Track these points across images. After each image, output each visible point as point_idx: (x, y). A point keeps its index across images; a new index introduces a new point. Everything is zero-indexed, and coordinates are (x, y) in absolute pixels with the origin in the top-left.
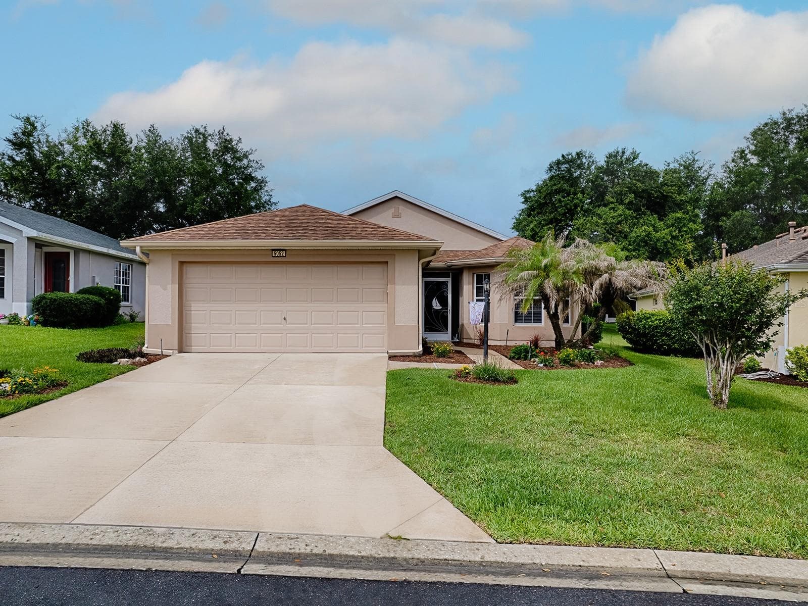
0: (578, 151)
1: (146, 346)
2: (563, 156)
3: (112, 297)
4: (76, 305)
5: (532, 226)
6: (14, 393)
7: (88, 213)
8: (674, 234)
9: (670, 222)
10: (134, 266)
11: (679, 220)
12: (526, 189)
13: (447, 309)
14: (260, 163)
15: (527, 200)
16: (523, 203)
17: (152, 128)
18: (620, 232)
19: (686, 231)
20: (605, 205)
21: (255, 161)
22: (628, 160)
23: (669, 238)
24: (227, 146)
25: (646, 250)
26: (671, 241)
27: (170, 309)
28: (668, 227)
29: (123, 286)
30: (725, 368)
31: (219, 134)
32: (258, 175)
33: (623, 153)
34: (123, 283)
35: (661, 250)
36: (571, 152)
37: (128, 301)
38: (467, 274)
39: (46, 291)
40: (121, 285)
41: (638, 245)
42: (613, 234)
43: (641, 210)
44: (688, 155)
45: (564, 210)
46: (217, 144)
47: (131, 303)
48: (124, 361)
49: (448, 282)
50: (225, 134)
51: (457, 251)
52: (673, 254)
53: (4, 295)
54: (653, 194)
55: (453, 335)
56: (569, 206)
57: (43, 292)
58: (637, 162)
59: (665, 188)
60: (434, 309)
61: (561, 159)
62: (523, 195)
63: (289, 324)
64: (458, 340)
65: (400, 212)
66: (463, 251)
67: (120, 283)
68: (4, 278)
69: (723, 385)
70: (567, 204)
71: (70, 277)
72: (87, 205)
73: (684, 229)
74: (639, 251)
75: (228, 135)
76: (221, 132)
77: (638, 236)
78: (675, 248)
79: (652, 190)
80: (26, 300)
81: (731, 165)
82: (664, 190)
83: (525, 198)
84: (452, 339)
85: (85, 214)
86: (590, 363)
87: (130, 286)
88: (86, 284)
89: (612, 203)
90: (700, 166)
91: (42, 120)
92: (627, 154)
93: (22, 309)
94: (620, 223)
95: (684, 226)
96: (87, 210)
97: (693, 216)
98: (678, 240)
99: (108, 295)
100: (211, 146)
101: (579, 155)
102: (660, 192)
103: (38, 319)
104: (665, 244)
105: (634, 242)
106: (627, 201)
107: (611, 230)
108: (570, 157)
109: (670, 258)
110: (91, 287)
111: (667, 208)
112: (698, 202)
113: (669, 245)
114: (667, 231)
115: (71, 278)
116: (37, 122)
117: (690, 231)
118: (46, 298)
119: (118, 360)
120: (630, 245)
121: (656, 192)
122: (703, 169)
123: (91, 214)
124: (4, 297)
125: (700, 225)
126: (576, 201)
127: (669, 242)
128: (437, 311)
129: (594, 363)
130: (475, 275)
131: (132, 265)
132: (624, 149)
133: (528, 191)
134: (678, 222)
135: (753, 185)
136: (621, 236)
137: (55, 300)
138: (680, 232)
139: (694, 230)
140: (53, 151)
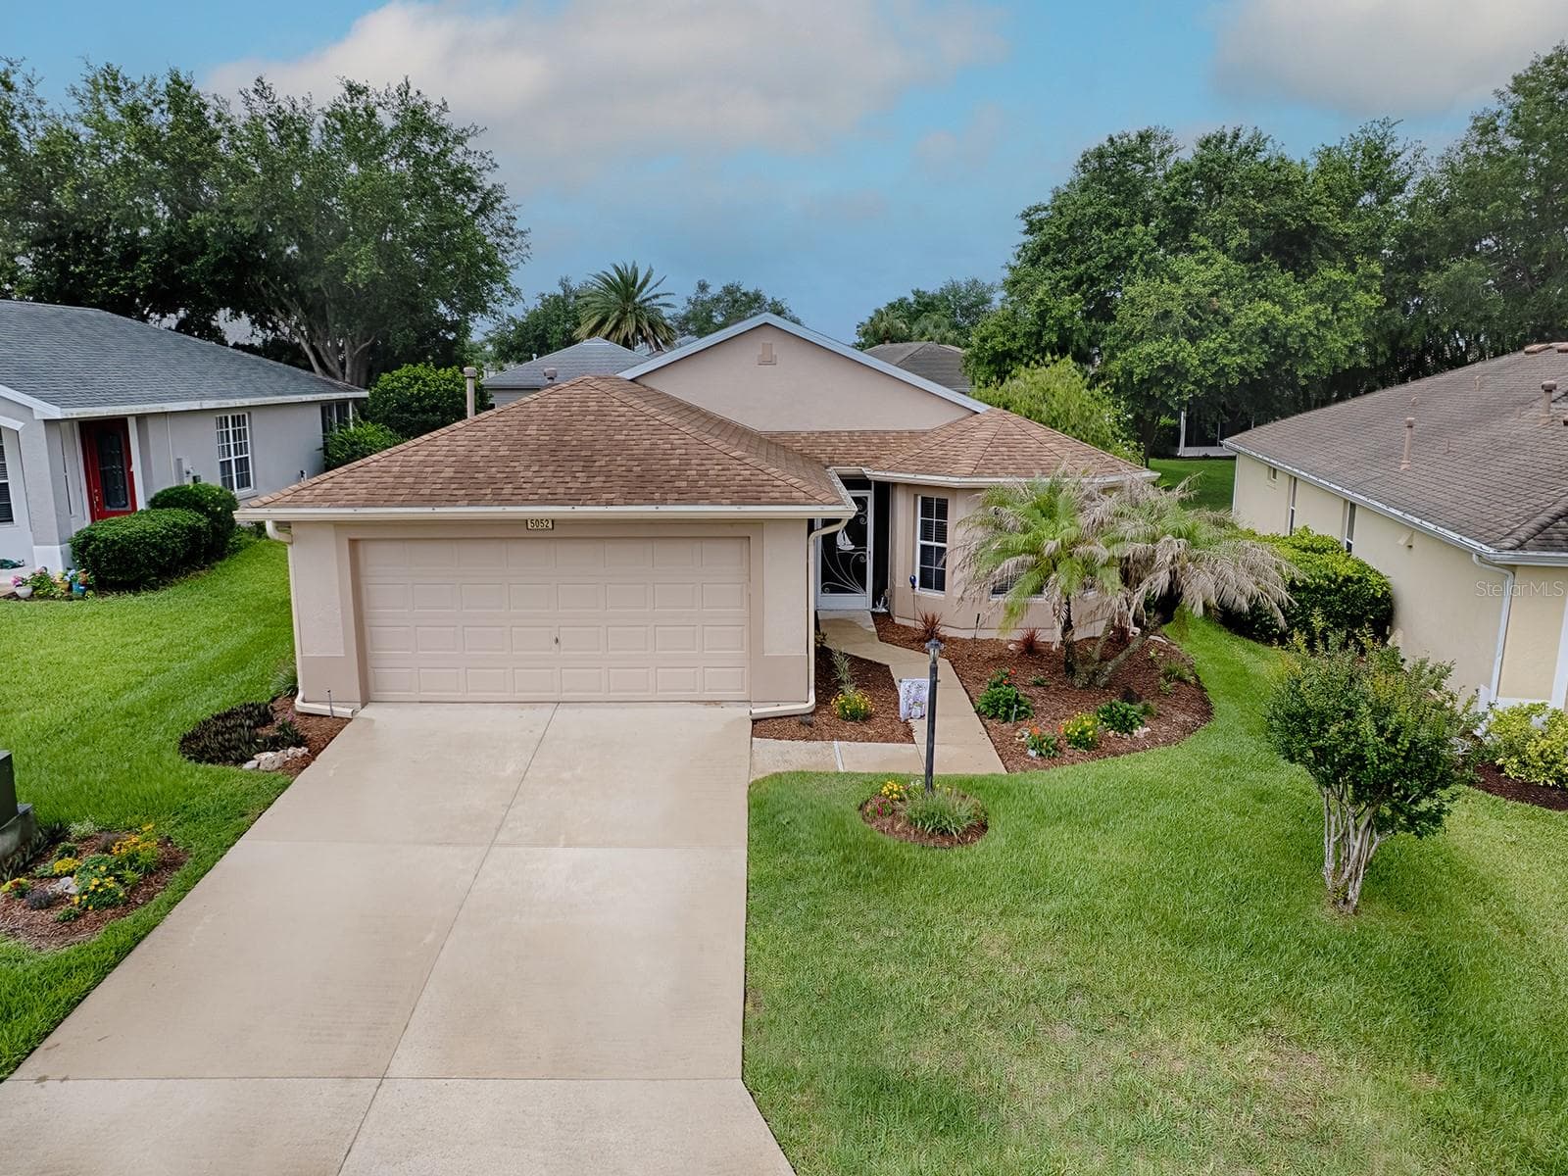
0: (1142, 129)
1: (300, 695)
2: (1111, 140)
3: (219, 509)
4: (154, 546)
5: (1040, 294)
6: (86, 909)
7: (148, 278)
8: (1323, 317)
9: (1317, 288)
10: (253, 415)
11: (1335, 286)
12: (1033, 204)
13: (865, 550)
14: (488, 157)
15: (1032, 228)
16: (1026, 233)
17: (261, 86)
18: (1216, 312)
19: (1348, 310)
20: (1192, 251)
21: (478, 154)
22: (1245, 151)
23: (1312, 326)
24: (417, 121)
25: (1265, 351)
26: (1316, 333)
27: (340, 628)
28: (1312, 301)
29: (236, 460)
30: (1358, 845)
31: (401, 95)
32: (487, 181)
33: (1236, 136)
34: (236, 454)
35: (1293, 352)
36: (1127, 132)
37: (249, 485)
38: (905, 497)
39: (93, 520)
40: (233, 458)
41: (1249, 341)
42: (1200, 317)
43: (1261, 260)
44: (1376, 126)
45: (1106, 259)
46: (397, 116)
47: (255, 488)
48: (266, 757)
49: (866, 498)
50: (412, 93)
51: (885, 432)
52: (1318, 358)
53: (11, 516)
54: (1289, 224)
55: (877, 597)
56: (1115, 251)
57: (87, 523)
58: (1262, 157)
59: (1314, 209)
60: (839, 550)
61: (1106, 144)
62: (1025, 215)
63: (565, 650)
64: (884, 610)
65: (774, 353)
66: (897, 432)
67: (229, 455)
68: (7, 484)
69: (1351, 875)
70: (1114, 247)
71: (133, 465)
72: (144, 262)
73: (1343, 305)
74: (1250, 353)
75: (419, 93)
76: (403, 89)
77: (1250, 324)
78: (1322, 346)
79: (1289, 215)
80: (57, 540)
81: (1459, 159)
82: (1311, 216)
83: (1031, 223)
84: (874, 606)
85: (142, 281)
86: (1126, 735)
87: (249, 455)
88: (166, 482)
89: (1204, 248)
90: (1397, 151)
91: (25, 68)
92: (1243, 140)
93: (53, 560)
94: (1215, 293)
95: (1346, 298)
96: (144, 271)
97: (1366, 277)
98: (1330, 328)
99: (212, 505)
100: (386, 119)
101: (1145, 138)
102: (1305, 220)
103: (87, 581)
104: (1303, 338)
105: (1241, 335)
106: (1233, 244)
107: (1199, 307)
108: (1125, 141)
109: (1311, 366)
110: (177, 488)
111: (1315, 250)
112: (1379, 237)
113: (1311, 340)
114: (1309, 309)
115: (136, 468)
116: (14, 72)
117: (1357, 309)
118: (95, 540)
119: (255, 756)
120: (1233, 340)
121: (1294, 219)
122: (1402, 159)
123: (153, 279)
124: (12, 520)
125: (1378, 297)
126: (1131, 241)
127: (1310, 333)
128: (846, 556)
129: (1131, 734)
130: (920, 498)
131: (249, 414)
132: (1239, 130)
133: (1037, 210)
134: (1333, 290)
135: (1498, 207)
136: (1217, 322)
137: (114, 542)
138: (1335, 310)
139: (1364, 307)
140: (60, 152)
